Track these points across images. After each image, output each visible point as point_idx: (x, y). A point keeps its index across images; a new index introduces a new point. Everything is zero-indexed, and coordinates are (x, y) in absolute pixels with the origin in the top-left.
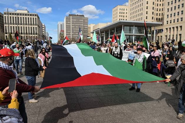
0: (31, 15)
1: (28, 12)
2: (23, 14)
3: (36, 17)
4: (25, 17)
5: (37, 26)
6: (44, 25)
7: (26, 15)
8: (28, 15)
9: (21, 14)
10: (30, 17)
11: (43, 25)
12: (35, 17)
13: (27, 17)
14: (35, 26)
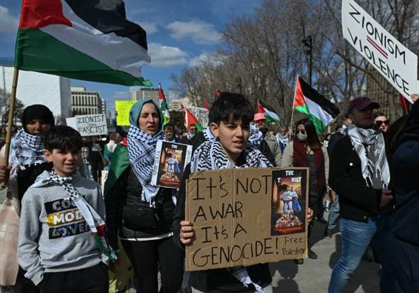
0: (89, 94)
1: (85, 90)
2: (80, 93)
3: (96, 96)
4: (81, 96)
5: (97, 107)
6: (105, 102)
7: (83, 93)
8: (86, 94)
9: (76, 93)
10: (87, 96)
11: (103, 100)
12: (94, 96)
13: (84, 96)
14: (94, 108)
